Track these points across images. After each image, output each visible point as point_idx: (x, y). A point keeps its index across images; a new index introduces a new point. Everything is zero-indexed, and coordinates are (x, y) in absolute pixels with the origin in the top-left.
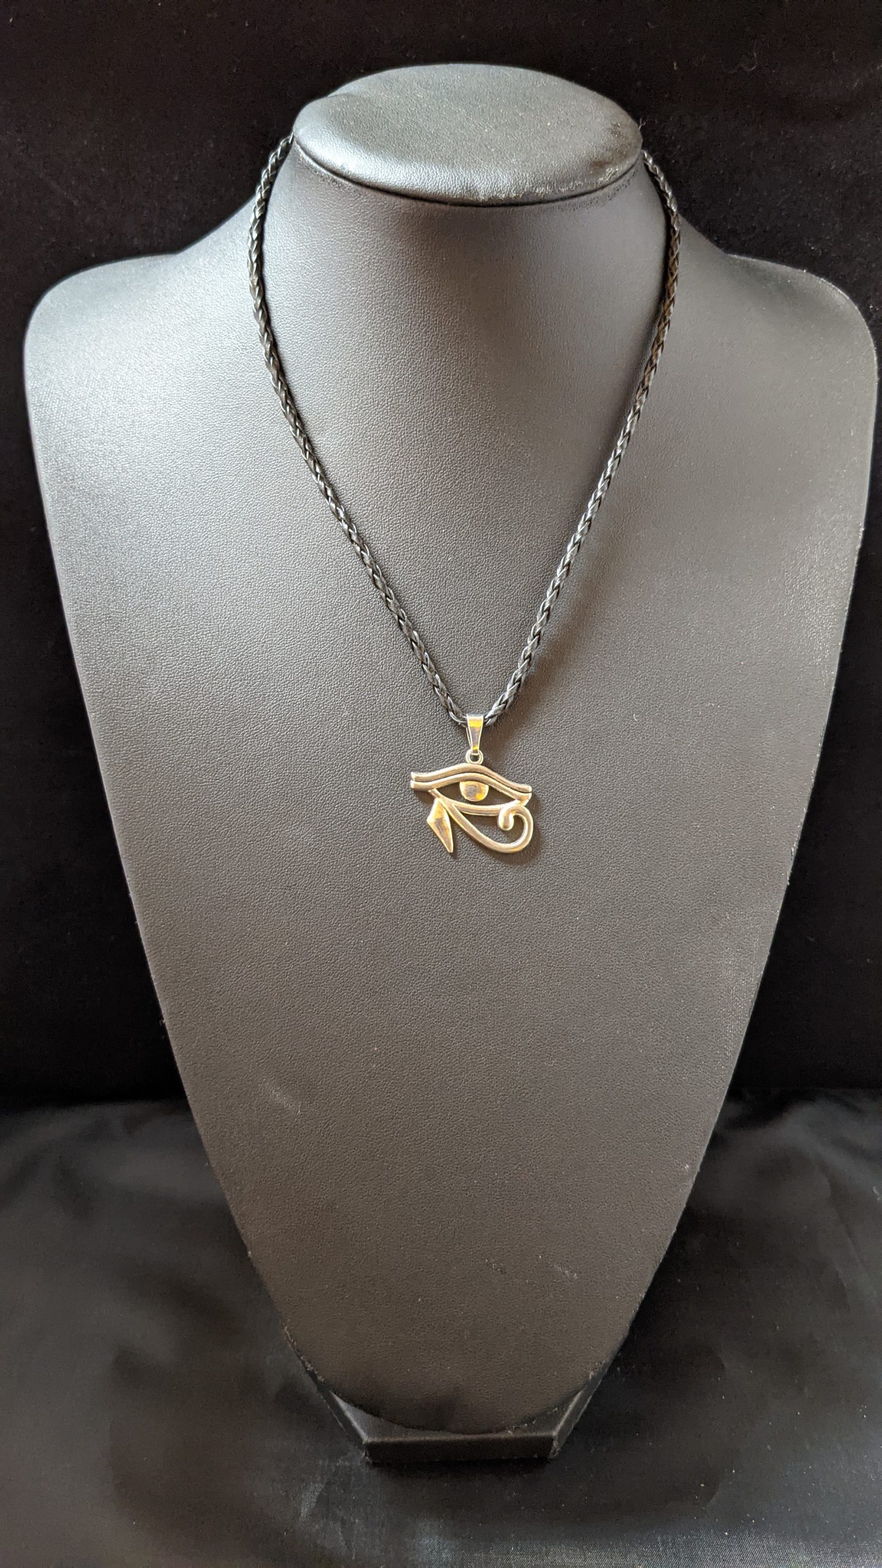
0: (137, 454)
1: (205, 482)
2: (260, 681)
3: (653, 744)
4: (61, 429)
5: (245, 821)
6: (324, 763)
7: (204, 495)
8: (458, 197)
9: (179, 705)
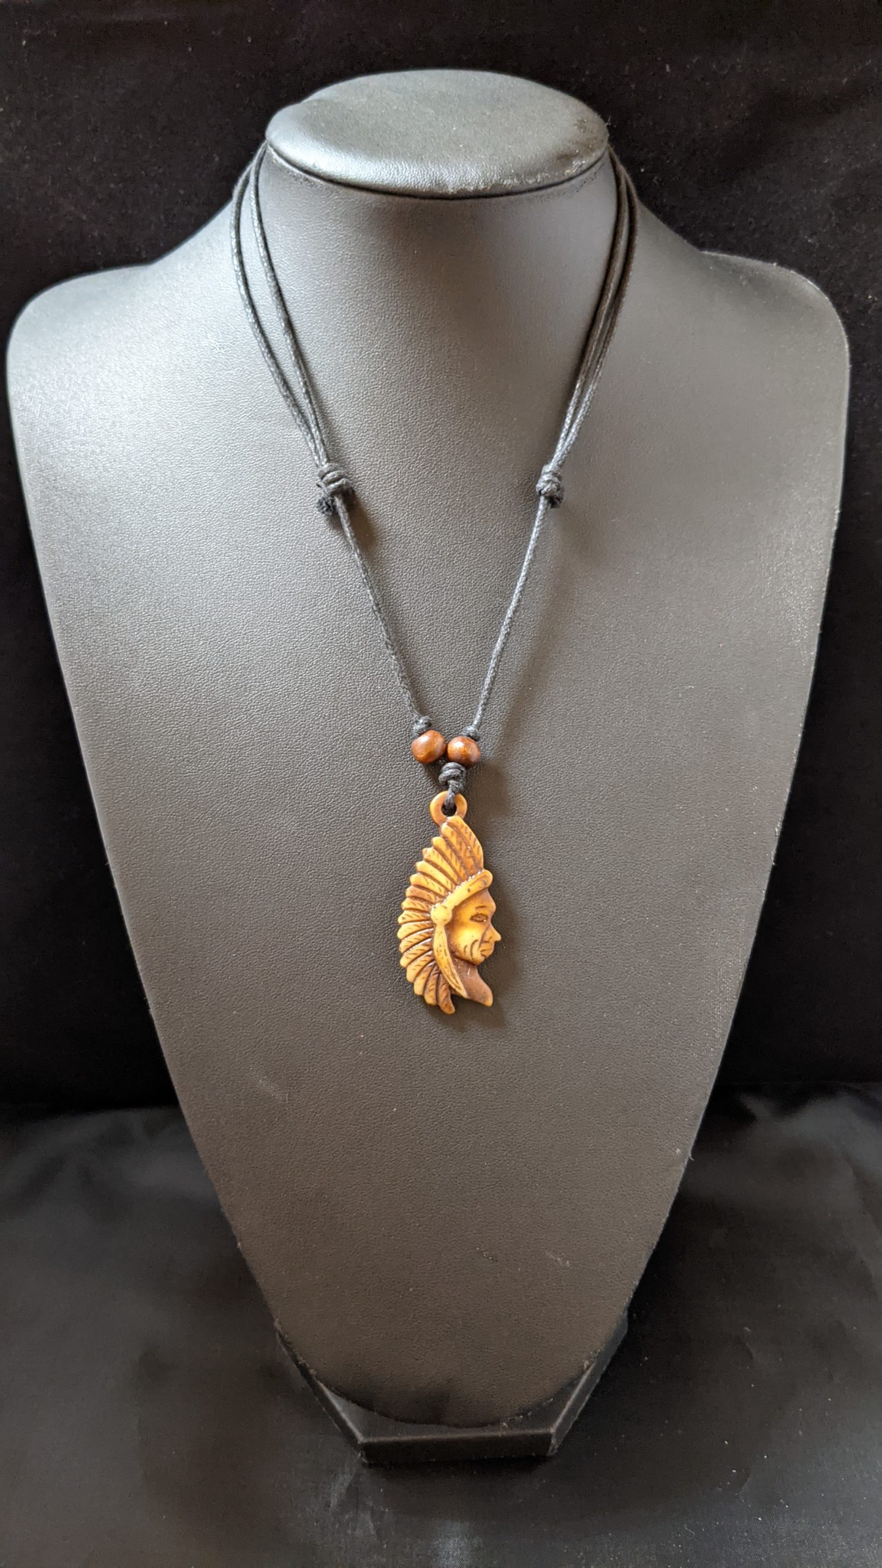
0: (118, 453)
1: (185, 479)
2: (242, 672)
3: (634, 727)
4: (43, 432)
5: (229, 810)
6: (306, 752)
7: (184, 491)
8: (428, 190)
9: (161, 697)
